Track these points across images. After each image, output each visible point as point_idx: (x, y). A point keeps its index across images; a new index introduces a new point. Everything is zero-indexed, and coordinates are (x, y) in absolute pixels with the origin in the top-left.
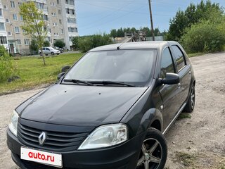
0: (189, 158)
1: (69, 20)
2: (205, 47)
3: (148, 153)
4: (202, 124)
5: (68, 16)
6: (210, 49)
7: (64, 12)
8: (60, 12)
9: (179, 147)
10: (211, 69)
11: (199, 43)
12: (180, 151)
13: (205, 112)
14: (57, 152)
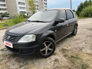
0: (66, 50)
1: (45, 7)
2: (89, 15)
3: (48, 46)
4: (77, 40)
5: (45, 5)
6: (91, 16)
7: (44, 4)
8: (42, 4)
9: (64, 46)
10: (89, 22)
11: (87, 14)
12: (64, 48)
13: (80, 36)
14: (11, 43)
